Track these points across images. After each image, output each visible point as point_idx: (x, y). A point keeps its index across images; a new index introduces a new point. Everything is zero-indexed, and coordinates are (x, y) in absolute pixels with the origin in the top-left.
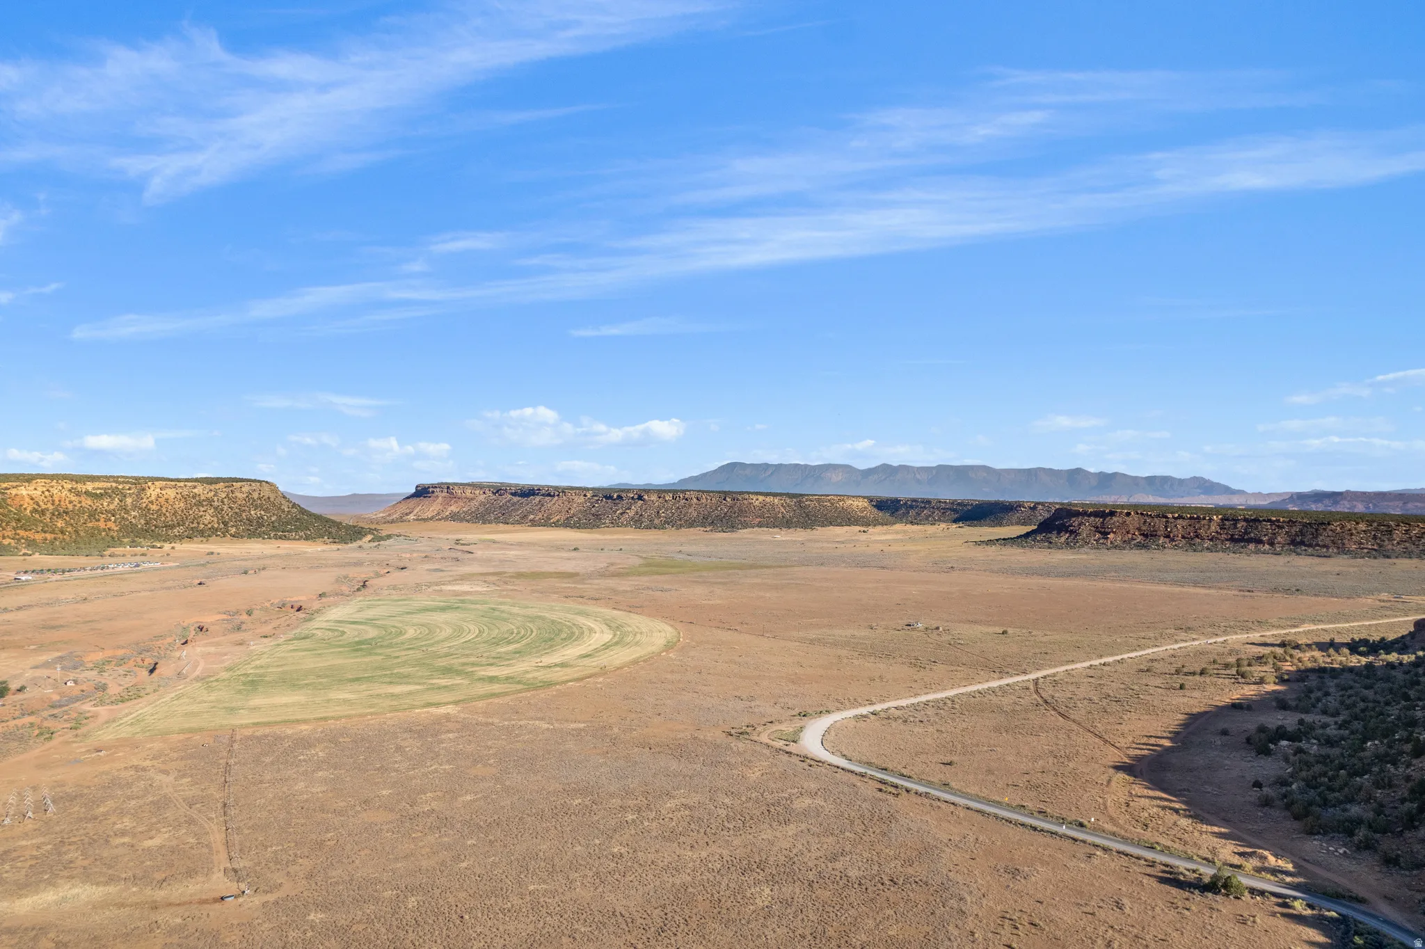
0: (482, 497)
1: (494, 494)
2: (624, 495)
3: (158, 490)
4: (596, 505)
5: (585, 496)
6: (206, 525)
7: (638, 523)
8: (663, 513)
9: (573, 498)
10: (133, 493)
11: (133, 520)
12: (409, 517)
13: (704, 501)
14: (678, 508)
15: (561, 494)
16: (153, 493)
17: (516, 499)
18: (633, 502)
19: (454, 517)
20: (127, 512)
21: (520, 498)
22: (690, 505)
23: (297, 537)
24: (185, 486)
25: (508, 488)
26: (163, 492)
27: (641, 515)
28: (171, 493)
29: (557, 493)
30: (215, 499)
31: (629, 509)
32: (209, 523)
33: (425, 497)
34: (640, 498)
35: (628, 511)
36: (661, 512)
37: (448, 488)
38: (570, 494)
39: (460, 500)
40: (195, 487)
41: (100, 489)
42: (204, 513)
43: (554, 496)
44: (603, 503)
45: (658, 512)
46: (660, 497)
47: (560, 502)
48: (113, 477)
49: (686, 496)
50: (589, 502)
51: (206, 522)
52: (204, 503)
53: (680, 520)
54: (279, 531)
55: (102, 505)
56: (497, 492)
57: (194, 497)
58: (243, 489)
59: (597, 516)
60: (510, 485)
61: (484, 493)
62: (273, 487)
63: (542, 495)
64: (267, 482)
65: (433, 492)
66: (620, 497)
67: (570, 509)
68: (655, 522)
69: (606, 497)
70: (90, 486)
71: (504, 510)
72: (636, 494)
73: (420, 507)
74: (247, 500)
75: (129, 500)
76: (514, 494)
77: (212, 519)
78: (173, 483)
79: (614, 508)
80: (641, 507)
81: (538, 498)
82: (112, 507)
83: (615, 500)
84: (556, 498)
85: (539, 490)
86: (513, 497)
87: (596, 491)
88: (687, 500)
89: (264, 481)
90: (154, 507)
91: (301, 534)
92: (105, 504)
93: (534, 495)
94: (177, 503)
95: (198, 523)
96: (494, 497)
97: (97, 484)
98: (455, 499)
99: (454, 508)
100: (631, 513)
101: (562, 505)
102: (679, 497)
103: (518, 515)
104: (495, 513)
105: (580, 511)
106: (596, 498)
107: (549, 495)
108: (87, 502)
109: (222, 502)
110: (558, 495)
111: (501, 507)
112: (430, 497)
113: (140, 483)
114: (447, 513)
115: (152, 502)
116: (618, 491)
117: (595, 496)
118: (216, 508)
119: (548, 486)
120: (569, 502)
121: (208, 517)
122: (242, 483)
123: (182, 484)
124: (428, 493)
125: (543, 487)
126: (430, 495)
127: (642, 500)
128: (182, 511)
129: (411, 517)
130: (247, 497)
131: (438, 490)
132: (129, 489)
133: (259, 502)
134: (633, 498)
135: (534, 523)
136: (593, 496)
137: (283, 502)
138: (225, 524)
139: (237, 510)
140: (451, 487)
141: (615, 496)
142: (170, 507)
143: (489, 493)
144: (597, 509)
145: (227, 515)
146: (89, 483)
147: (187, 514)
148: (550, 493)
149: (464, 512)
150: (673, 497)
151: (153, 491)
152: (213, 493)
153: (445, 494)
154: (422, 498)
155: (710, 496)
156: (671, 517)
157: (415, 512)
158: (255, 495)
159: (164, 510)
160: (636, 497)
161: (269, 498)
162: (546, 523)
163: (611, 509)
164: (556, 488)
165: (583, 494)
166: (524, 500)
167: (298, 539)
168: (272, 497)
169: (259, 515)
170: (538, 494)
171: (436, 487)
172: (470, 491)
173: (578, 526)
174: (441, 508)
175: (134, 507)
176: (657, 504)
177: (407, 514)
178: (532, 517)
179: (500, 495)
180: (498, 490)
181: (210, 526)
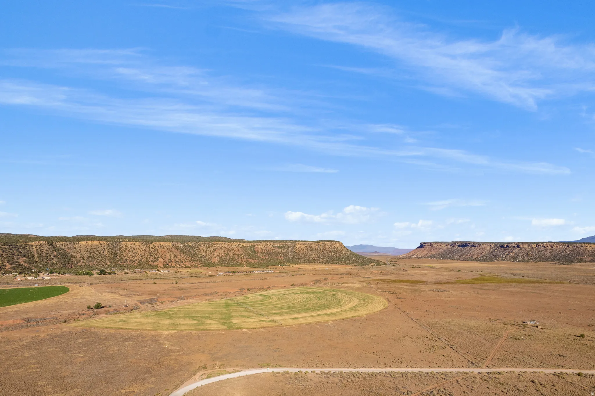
0: (445, 248)
1: (451, 246)
2: (509, 245)
3: (299, 245)
4: (496, 250)
5: (491, 246)
6: (313, 258)
7: (515, 259)
8: (530, 254)
9: (485, 247)
10: (292, 247)
11: (289, 256)
12: (413, 256)
13: (555, 248)
14: (539, 251)
15: (479, 245)
16: (298, 246)
17: (459, 248)
18: (514, 248)
19: (432, 257)
20: (288, 253)
21: (461, 248)
22: (547, 250)
23: (343, 263)
24: (308, 243)
25: (457, 243)
26: (301, 246)
27: (518, 255)
28: (303, 246)
29: (477, 245)
30: (318, 248)
31: (512, 252)
32: (314, 257)
33: (422, 248)
34: (518, 246)
35: (511, 253)
36: (529, 254)
37: (431, 244)
38: (483, 245)
39: (436, 249)
40: (312, 244)
41: (281, 245)
42: (313, 254)
43: (476, 246)
44: (499, 249)
45: (528, 254)
46: (529, 246)
47: (479, 249)
48: (286, 241)
49: (544, 245)
50: (493, 249)
51: (313, 257)
52: (314, 250)
53: (540, 257)
54: (337, 261)
55: (281, 251)
56: (452, 245)
57: (311, 248)
58: (328, 245)
59: (495, 256)
60: (457, 242)
61: (446, 245)
62: (340, 244)
63: (470, 246)
64: (339, 242)
65: (425, 246)
66: (508, 246)
67: (483, 252)
68: (525, 258)
69: (501, 247)
70: (278, 244)
71: (454, 253)
72: (516, 244)
73: (419, 252)
74: (329, 249)
75: (290, 249)
76: (459, 246)
77: (315, 256)
78: (304, 243)
79: (504, 252)
80: (518, 251)
81: (468, 248)
82: (284, 251)
83: (505, 248)
84: (477, 247)
85: (469, 244)
86: (459, 247)
87: (496, 244)
88: (544, 247)
89: (337, 241)
90: (297, 251)
91: (345, 262)
92: (282, 250)
93: (467, 246)
94: (305, 250)
95: (310, 257)
96: (450, 247)
97: (281, 243)
98: (434, 249)
99: (432, 252)
100: (513, 254)
101: (479, 250)
102: (540, 246)
103: (458, 256)
104: (449, 255)
105: (488, 253)
106: (496, 247)
107: (474, 246)
108: (277, 249)
109: (320, 250)
110: (478, 246)
111: (452, 252)
112: (423, 248)
113: (294, 242)
114: (430, 255)
115: (297, 250)
116: (507, 244)
117: (496, 246)
118: (318, 252)
119: (473, 242)
120: (483, 249)
121: (314, 255)
122: (329, 242)
123: (307, 243)
124: (423, 246)
125: (471, 242)
126: (423, 247)
127: (519, 248)
128: (306, 253)
129: (415, 256)
130: (330, 247)
131: (427, 244)
132: (291, 245)
133: (334, 249)
134: (514, 246)
135: (465, 259)
136: (495, 246)
137: (344, 249)
138: (319, 258)
139: (325, 253)
140: (432, 243)
141: (505, 246)
142: (302, 251)
143: (448, 246)
144: (496, 252)
145: (321, 254)
146: (278, 243)
147: (307, 254)
148: (474, 245)
149: (437, 254)
150: (537, 246)
151: (297, 246)
152: (318, 246)
153: (429, 246)
154: (421, 248)
155: (559, 245)
156: (535, 256)
157: (416, 254)
158: (333, 247)
159: (300, 252)
160: (516, 246)
161: (338, 248)
162: (470, 259)
163: (503, 252)
164: (477, 243)
165: (490, 245)
166: (462, 249)
167: (343, 264)
168: (339, 247)
169: (332, 255)
170: (469, 246)
171: (426, 243)
172: (440, 245)
173: (486, 260)
174: (427, 252)
175: (291, 251)
176: (527, 249)
177: (413, 255)
178: (464, 256)
179: (453, 246)
180: (452, 244)
181: (314, 258)
